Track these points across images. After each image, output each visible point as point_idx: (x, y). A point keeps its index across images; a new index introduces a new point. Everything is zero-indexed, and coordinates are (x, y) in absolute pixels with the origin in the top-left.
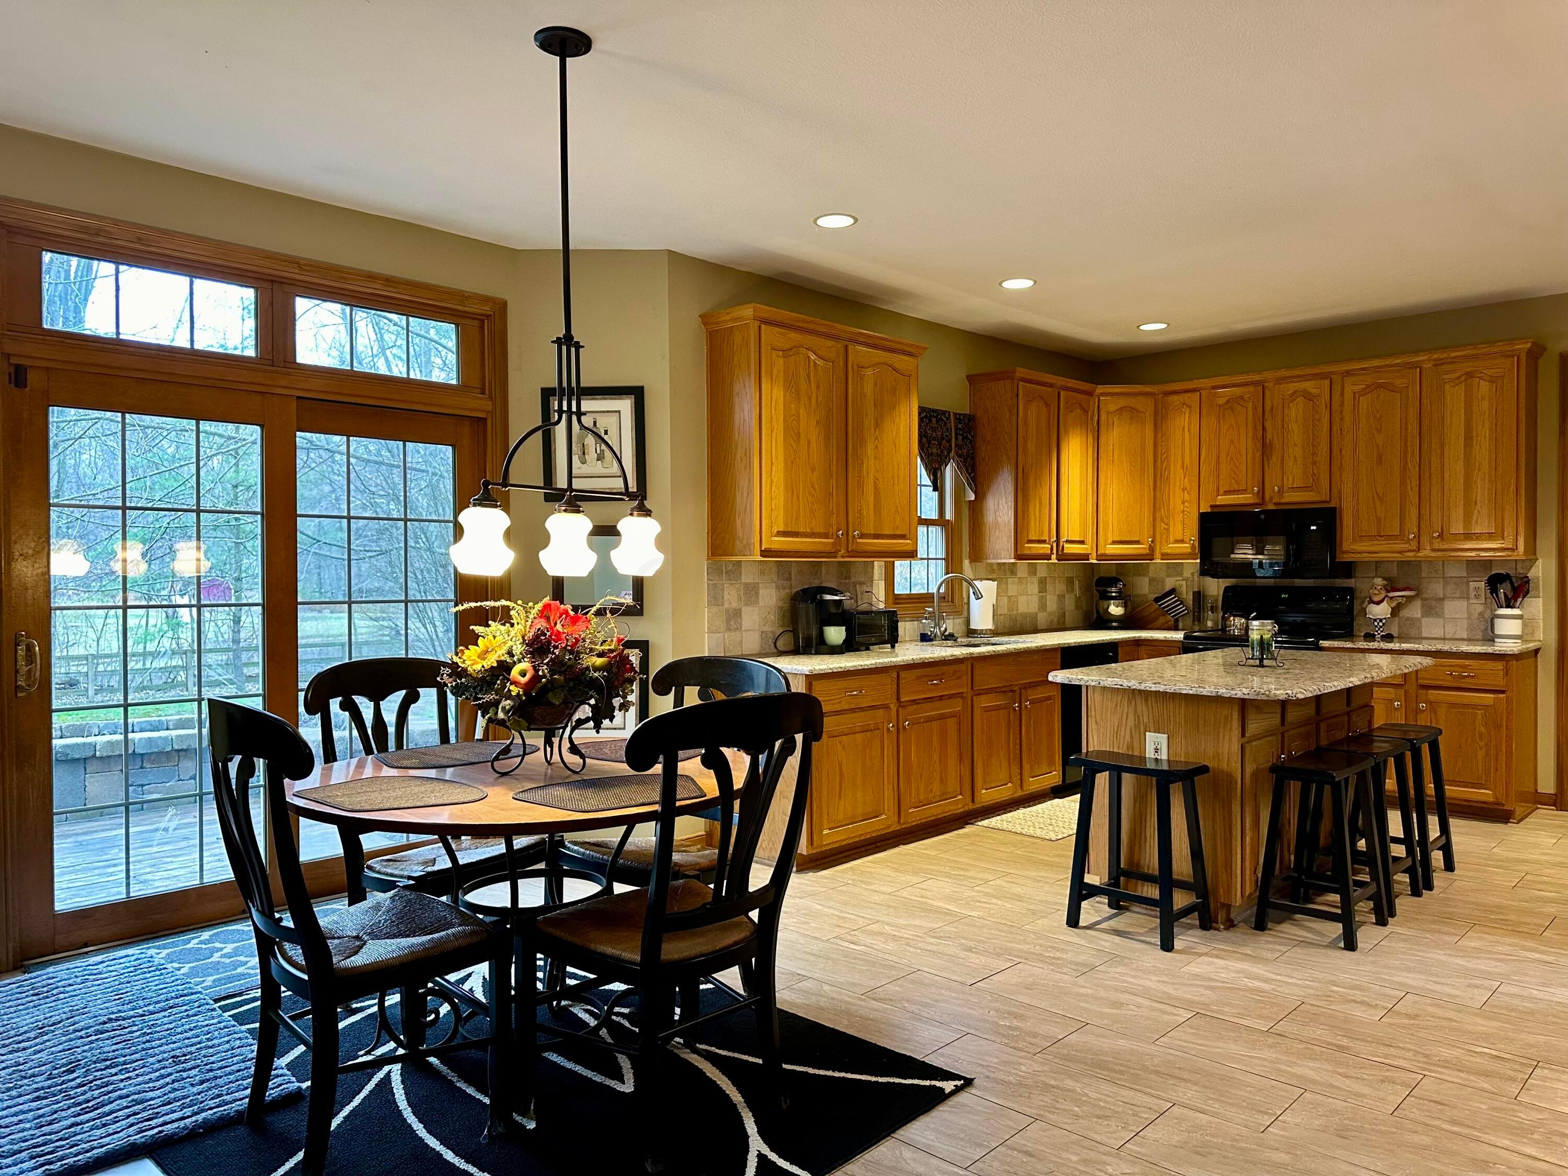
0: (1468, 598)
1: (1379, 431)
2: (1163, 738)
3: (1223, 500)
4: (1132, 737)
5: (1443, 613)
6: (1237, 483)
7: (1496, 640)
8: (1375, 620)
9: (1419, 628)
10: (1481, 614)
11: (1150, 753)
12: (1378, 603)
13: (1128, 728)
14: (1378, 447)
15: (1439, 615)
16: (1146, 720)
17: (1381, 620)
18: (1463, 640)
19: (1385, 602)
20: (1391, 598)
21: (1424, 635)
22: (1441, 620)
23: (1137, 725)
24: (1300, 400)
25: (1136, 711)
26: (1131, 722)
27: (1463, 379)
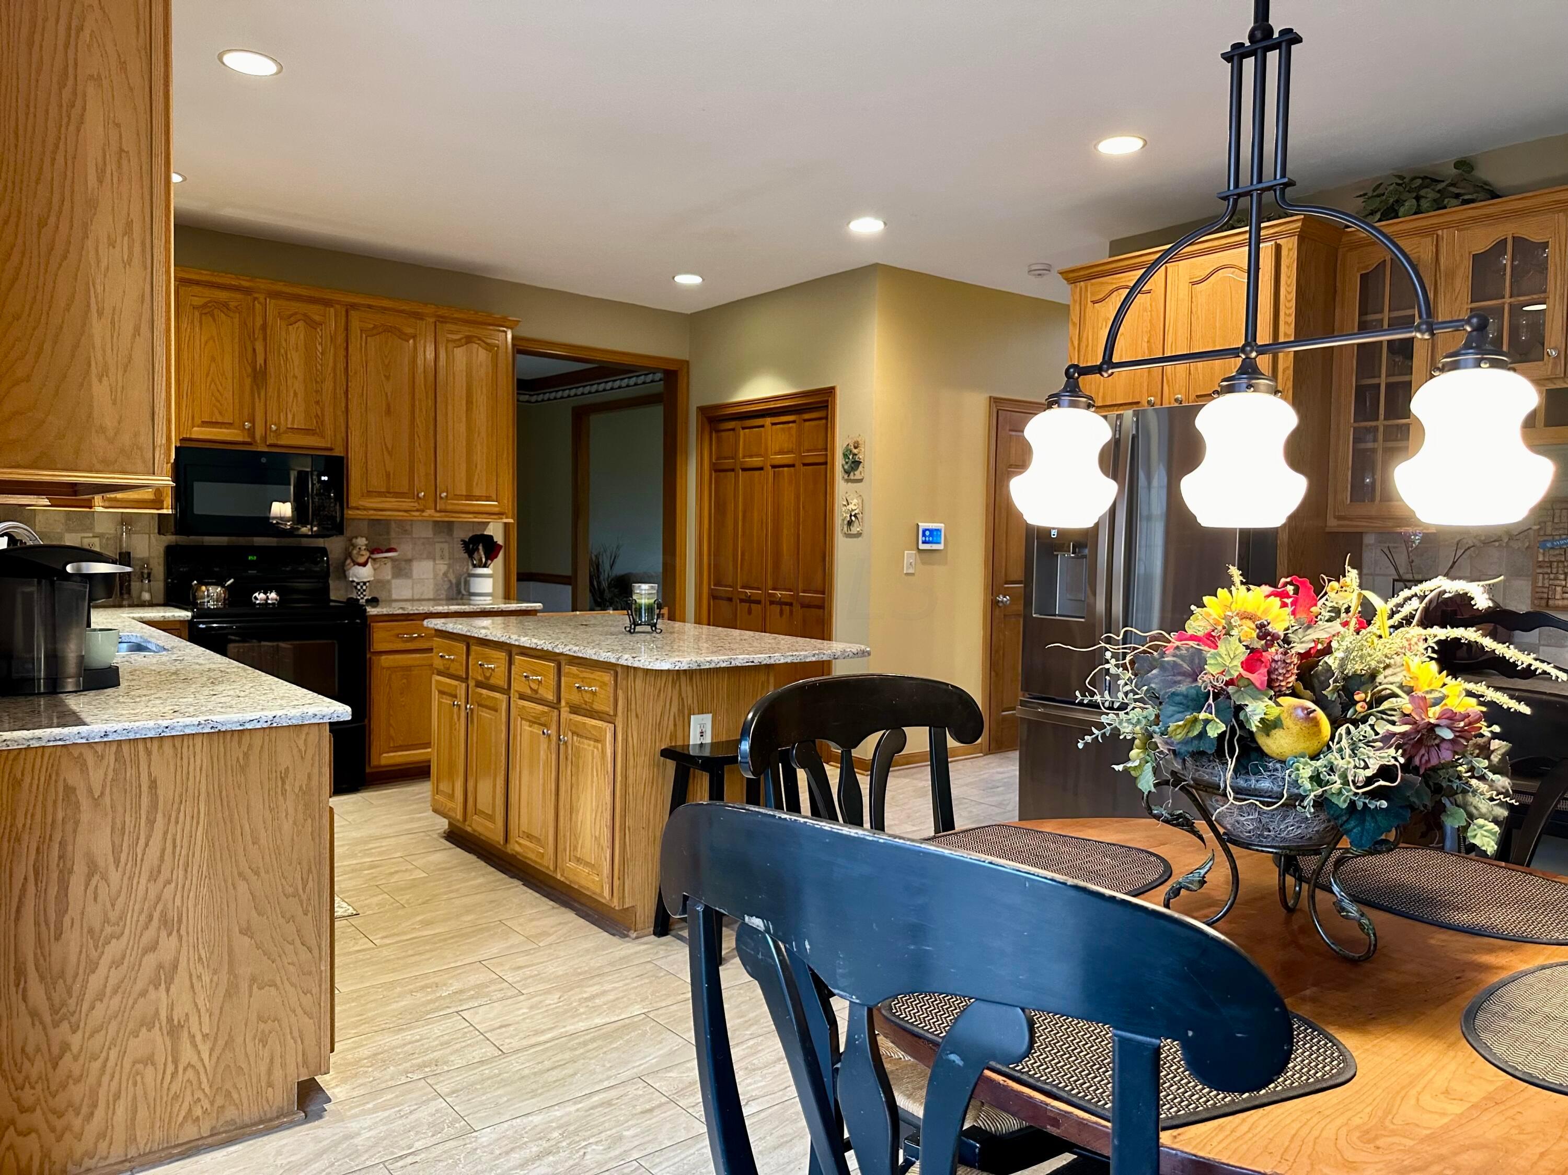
0: (434, 560)
1: (387, 378)
2: (707, 719)
3: (199, 433)
4: (675, 725)
5: (411, 573)
6: (220, 413)
7: (473, 598)
8: (358, 584)
9: (390, 591)
10: (445, 574)
11: (694, 739)
12: (364, 564)
13: (672, 714)
14: (386, 394)
15: (408, 575)
16: (690, 701)
17: (365, 583)
18: (429, 600)
19: (369, 564)
20: (374, 560)
21: (394, 597)
22: (409, 582)
23: (681, 711)
24: (301, 324)
25: (680, 694)
26: (674, 709)
27: (463, 341)
